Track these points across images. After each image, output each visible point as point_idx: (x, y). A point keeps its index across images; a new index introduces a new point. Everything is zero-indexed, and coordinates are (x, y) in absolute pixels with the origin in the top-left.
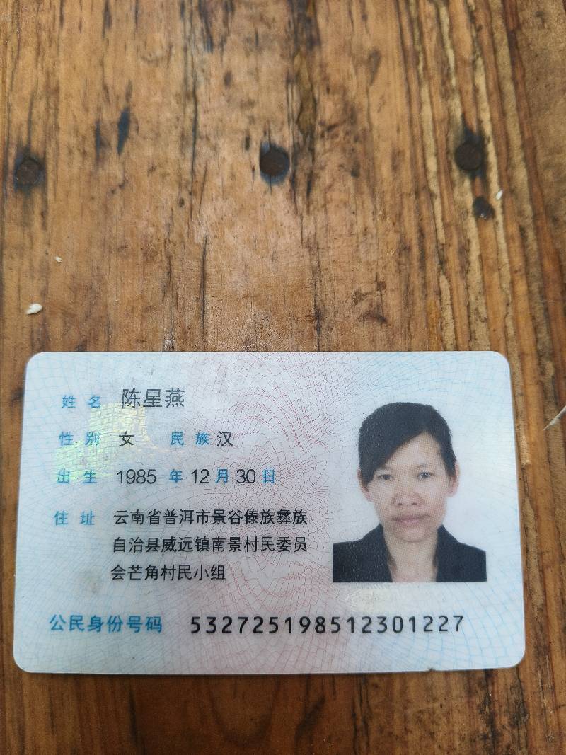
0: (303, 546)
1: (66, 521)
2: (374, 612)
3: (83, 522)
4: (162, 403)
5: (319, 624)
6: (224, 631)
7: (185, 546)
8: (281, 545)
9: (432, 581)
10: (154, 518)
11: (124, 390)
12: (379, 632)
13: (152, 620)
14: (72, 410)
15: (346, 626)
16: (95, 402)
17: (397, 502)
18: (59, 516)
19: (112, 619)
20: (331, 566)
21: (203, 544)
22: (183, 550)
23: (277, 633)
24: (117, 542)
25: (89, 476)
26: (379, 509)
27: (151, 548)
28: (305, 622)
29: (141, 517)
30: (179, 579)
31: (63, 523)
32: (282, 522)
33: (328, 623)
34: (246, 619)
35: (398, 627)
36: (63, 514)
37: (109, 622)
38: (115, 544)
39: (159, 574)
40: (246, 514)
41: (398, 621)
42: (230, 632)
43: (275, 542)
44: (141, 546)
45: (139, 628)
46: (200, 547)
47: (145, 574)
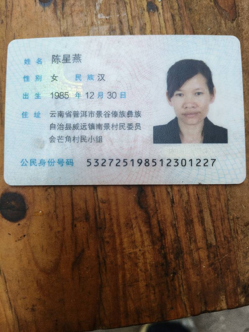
0: (139, 127)
1: (27, 116)
2: (172, 157)
3: (35, 116)
4: (71, 61)
5: (147, 162)
6: (102, 165)
7: (84, 127)
8: (129, 127)
9: (201, 143)
10: (69, 115)
11: (53, 56)
12: (174, 166)
13: (69, 161)
14: (29, 65)
15: (159, 163)
16: (39, 61)
17: (185, 106)
18: (24, 114)
19: (50, 160)
20: (152, 137)
21: (92, 127)
22: (82, 129)
23: (127, 166)
24: (51, 125)
25: (37, 95)
26: (176, 110)
27: (68, 128)
28: (140, 161)
29: (62, 114)
30: (81, 142)
31: (26, 117)
32: (129, 116)
33: (150, 162)
34: (112, 160)
35: (184, 164)
36: (26, 113)
37: (48, 162)
38: (51, 126)
39: (72, 140)
40: (112, 113)
41: (184, 161)
42: (105, 166)
43: (126, 125)
44: (63, 127)
45: (63, 164)
46: (90, 128)
47: (65, 140)
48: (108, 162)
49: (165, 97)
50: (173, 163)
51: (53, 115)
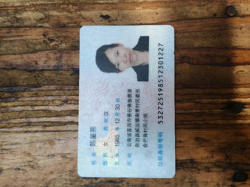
0: (138, 90)
2: (157, 70)
3: (130, 157)
4: (95, 133)
5: (160, 86)
8: (138, 97)
10: (129, 135)
11: (90, 145)
12: (163, 68)
13: (159, 135)
14: (96, 161)
15: (161, 78)
16: (94, 154)
22: (139, 126)
23: (163, 98)
25: (117, 156)
26: (128, 68)
27: (138, 136)
28: (160, 90)
29: (129, 139)
30: (147, 127)
31: (131, 163)
32: (131, 96)
33: (160, 83)
34: (159, 107)
37: (160, 148)
38: (137, 147)
39: (146, 133)
40: (129, 107)
42: (162, 112)
44: (138, 139)
45: (161, 139)
46: (138, 121)
47: (146, 137)
48: (160, 110)
49: (120, 74)
51: (130, 145)
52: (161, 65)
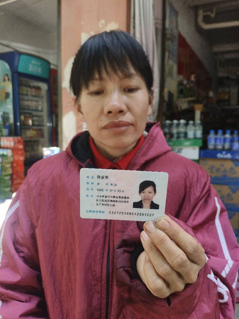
0: (128, 202)
3: (91, 196)
4: (105, 178)
6: (114, 214)
9: (149, 209)
10: (103, 197)
11: (98, 176)
13: (103, 211)
14: (89, 178)
15: (134, 214)
16: (92, 177)
17: (145, 197)
22: (108, 202)
23: (123, 214)
25: (92, 189)
26: (142, 198)
27: (103, 201)
28: (128, 213)
30: (107, 206)
32: (125, 198)
33: (131, 214)
36: (88, 195)
37: (96, 211)
38: (97, 200)
40: (119, 197)
43: (124, 201)
46: (111, 201)
47: (102, 205)
48: (117, 213)
49: (138, 193)
50: (139, 214)
51: (98, 196)
52: (142, 215)
